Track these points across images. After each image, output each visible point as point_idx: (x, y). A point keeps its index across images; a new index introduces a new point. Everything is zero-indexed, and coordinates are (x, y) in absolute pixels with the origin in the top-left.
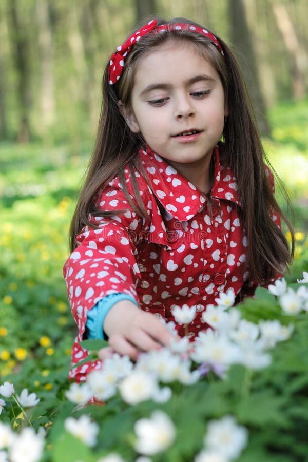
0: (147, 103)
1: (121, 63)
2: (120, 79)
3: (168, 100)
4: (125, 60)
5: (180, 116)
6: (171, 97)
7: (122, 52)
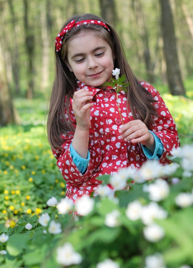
0: (75, 62)
1: (61, 42)
2: (61, 49)
3: (84, 60)
4: (62, 40)
5: (90, 69)
6: (85, 58)
7: (60, 37)
